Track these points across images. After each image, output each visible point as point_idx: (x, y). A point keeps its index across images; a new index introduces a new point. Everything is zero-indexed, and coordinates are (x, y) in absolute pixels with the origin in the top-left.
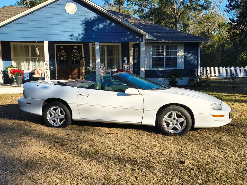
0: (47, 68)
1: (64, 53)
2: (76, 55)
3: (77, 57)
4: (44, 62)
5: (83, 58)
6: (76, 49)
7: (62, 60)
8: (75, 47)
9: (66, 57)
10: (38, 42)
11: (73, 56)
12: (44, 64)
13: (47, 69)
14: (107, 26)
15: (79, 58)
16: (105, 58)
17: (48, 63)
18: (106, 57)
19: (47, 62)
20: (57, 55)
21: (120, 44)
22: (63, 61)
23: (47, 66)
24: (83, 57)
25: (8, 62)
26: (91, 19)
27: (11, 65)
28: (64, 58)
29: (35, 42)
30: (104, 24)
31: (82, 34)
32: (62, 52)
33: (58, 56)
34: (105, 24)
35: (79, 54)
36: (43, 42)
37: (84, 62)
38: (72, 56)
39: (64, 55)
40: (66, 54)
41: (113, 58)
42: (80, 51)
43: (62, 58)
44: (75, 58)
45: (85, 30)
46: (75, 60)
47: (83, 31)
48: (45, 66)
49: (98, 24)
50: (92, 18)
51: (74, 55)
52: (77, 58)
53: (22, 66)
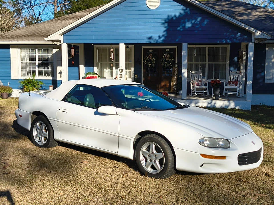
0: (121, 75)
1: (153, 58)
2: (167, 60)
3: (168, 62)
4: (119, 69)
5: (176, 64)
6: (168, 53)
7: (150, 66)
8: (168, 50)
9: (154, 62)
10: (113, 44)
11: (164, 62)
12: (119, 70)
13: (121, 77)
14: (197, 24)
15: (170, 64)
16: (205, 64)
17: (123, 70)
18: (207, 63)
19: (121, 69)
20: (144, 60)
21: (228, 46)
22: (151, 68)
23: (121, 74)
24: (176, 62)
25: (90, 68)
26: (175, 16)
27: (93, 72)
28: (152, 64)
29: (110, 44)
30: (193, 21)
31: (163, 35)
32: (151, 56)
33: (146, 61)
34: (195, 22)
35: (172, 59)
36: (118, 44)
37: (176, 69)
38: (162, 62)
39: (152, 60)
40: (155, 59)
41: (216, 64)
42: (172, 55)
43: (150, 64)
44: (166, 64)
45: (167, 31)
46: (165, 66)
47: (164, 31)
48: (119, 73)
49: (185, 23)
50: (177, 15)
51: (164, 60)
52: (168, 64)
53: (105, 73)
